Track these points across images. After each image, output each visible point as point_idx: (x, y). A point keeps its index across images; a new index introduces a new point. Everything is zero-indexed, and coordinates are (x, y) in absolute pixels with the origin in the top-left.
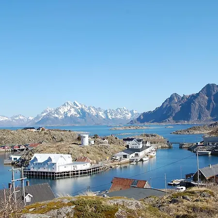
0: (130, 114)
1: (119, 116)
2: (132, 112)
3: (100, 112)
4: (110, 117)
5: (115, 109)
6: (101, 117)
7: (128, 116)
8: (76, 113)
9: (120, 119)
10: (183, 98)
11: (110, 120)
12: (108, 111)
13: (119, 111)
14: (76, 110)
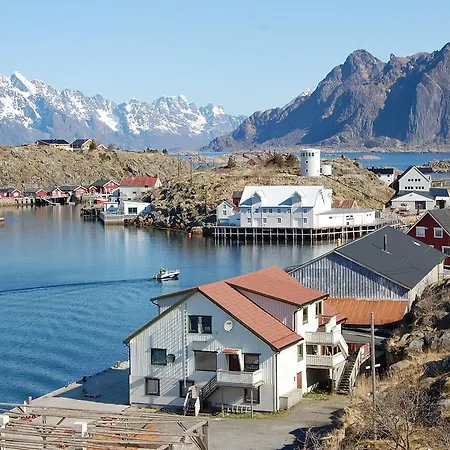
0: (202, 120)
1: (163, 127)
2: (207, 111)
3: (100, 111)
4: (133, 127)
5: (150, 103)
6: (106, 127)
7: (193, 124)
8: (21, 113)
9: (168, 134)
10: (388, 67)
11: (134, 136)
12: (128, 108)
13: (166, 106)
14: (19, 103)
